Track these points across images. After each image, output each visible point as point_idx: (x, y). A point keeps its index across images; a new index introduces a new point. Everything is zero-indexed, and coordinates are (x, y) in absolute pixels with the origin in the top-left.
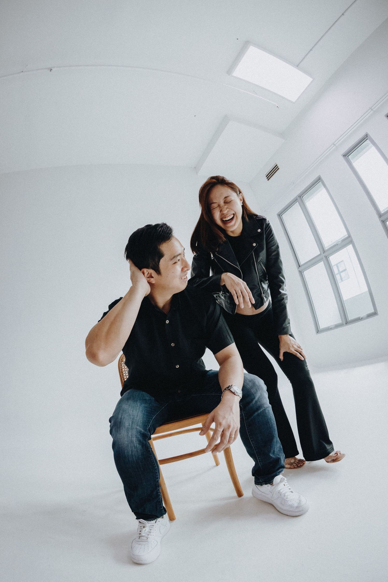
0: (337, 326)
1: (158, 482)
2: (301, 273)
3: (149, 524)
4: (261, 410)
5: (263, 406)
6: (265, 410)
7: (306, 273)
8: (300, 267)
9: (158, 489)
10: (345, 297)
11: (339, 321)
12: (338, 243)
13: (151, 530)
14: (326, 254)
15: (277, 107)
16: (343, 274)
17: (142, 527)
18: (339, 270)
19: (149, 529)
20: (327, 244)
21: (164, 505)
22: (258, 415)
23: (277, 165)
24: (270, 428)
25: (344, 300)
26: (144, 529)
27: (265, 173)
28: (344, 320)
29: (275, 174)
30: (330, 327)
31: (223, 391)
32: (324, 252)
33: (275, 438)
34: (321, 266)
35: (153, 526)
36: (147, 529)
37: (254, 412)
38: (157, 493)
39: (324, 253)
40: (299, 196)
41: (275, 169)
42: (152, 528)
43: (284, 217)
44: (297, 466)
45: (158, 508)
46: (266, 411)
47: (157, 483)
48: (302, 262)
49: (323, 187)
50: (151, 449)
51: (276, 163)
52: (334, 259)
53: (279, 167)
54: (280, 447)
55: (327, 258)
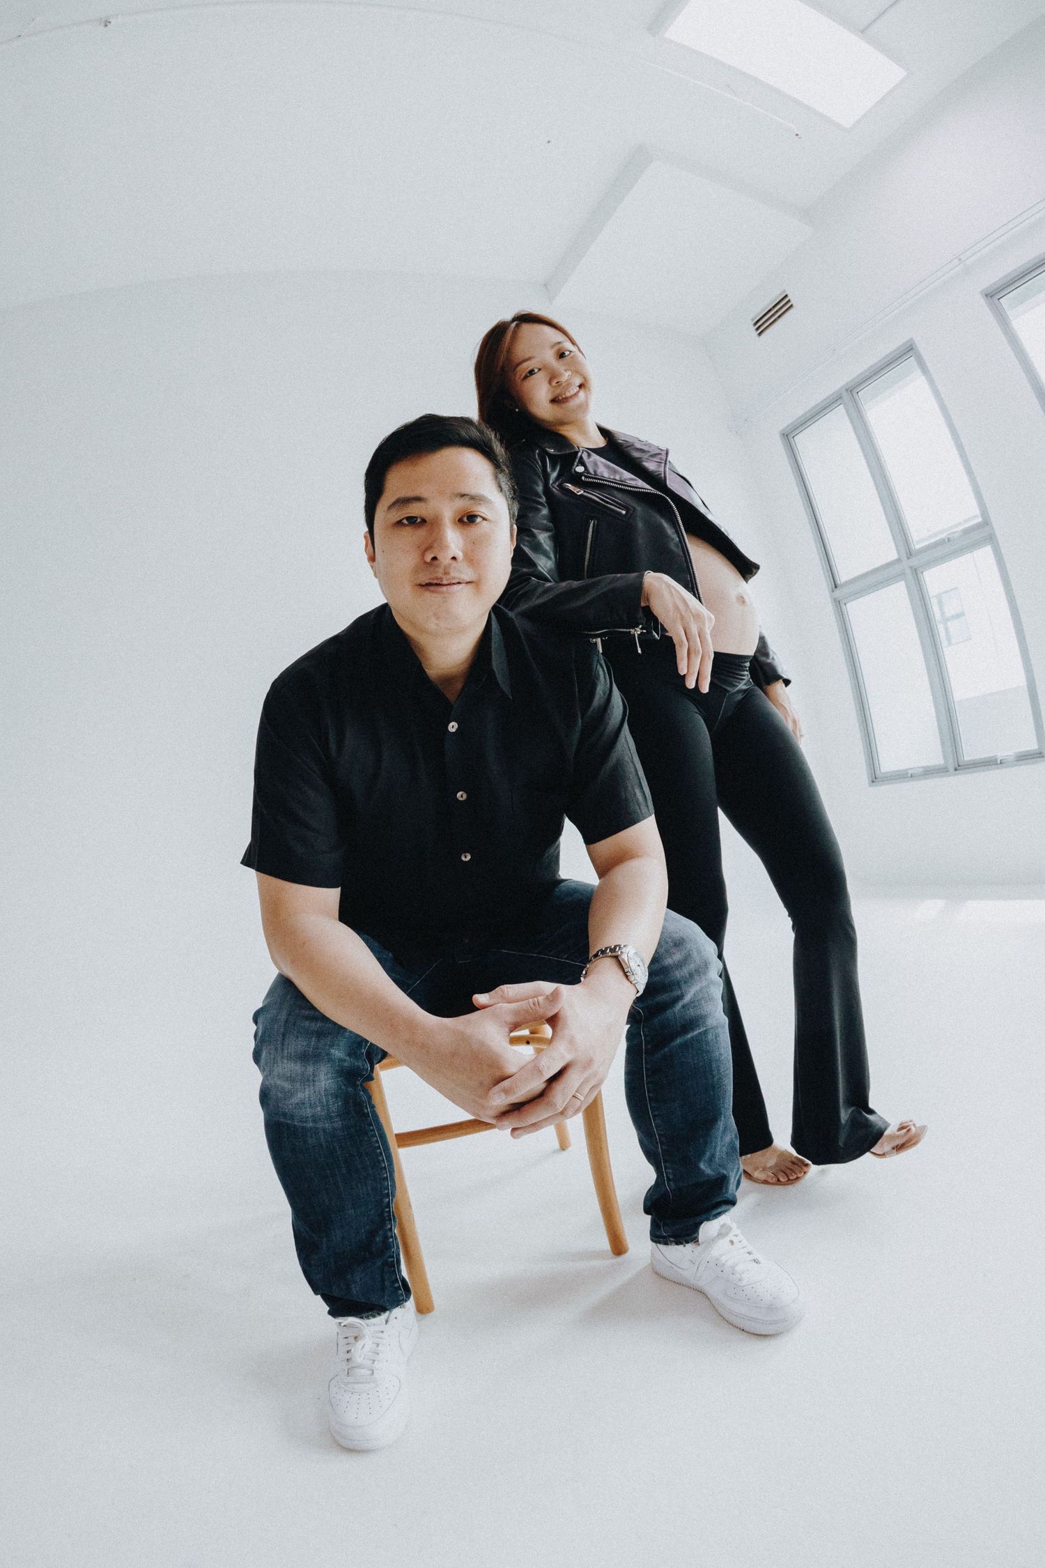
0: (929, 772)
1: (388, 1205)
2: (839, 605)
3: (371, 1327)
4: (696, 1033)
5: (704, 1023)
6: (705, 1032)
7: (854, 609)
8: (836, 587)
9: (389, 1226)
10: (959, 693)
11: (937, 759)
12: (951, 536)
13: (378, 1345)
14: (914, 562)
15: (797, 135)
16: (953, 626)
17: (351, 1340)
18: (943, 613)
19: (373, 1343)
20: (920, 535)
21: (405, 1273)
22: (685, 1046)
23: (786, 296)
24: (713, 1088)
25: (956, 700)
26: (360, 1343)
27: (752, 315)
28: (951, 761)
29: (781, 319)
30: (910, 772)
31: (591, 955)
32: (910, 554)
33: (723, 1119)
34: (898, 592)
35: (382, 1332)
36: (367, 1343)
37: (673, 1036)
38: (386, 1238)
39: (908, 559)
40: (847, 390)
41: (782, 306)
42: (381, 1338)
43: (801, 440)
44: (787, 1179)
45: (387, 1283)
46: (710, 1037)
47: (387, 1210)
48: (843, 576)
49: (919, 371)
50: (373, 1107)
51: (785, 291)
52: (935, 579)
53: (793, 302)
54: (732, 1142)
55: (916, 572)
